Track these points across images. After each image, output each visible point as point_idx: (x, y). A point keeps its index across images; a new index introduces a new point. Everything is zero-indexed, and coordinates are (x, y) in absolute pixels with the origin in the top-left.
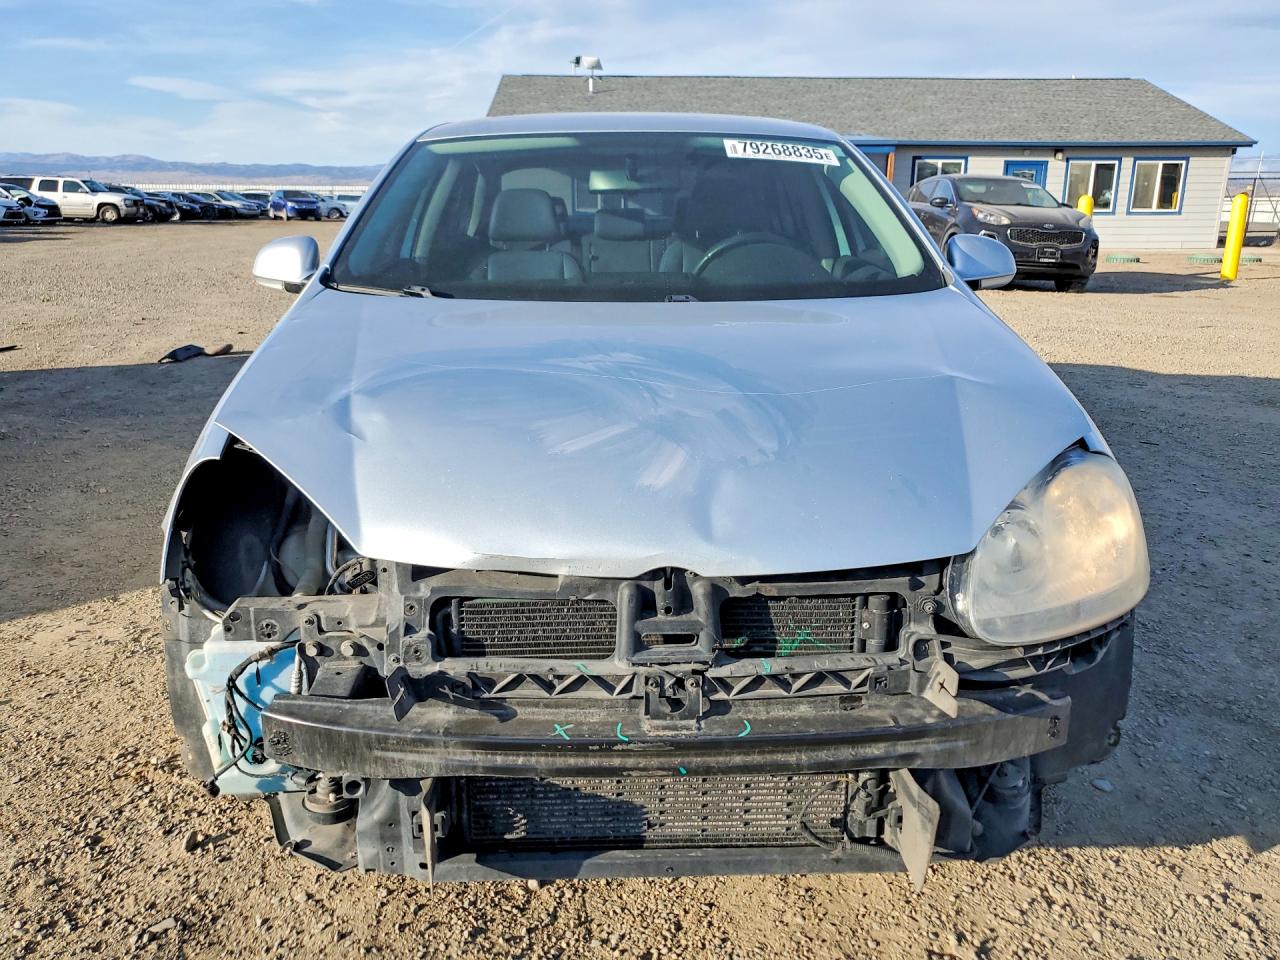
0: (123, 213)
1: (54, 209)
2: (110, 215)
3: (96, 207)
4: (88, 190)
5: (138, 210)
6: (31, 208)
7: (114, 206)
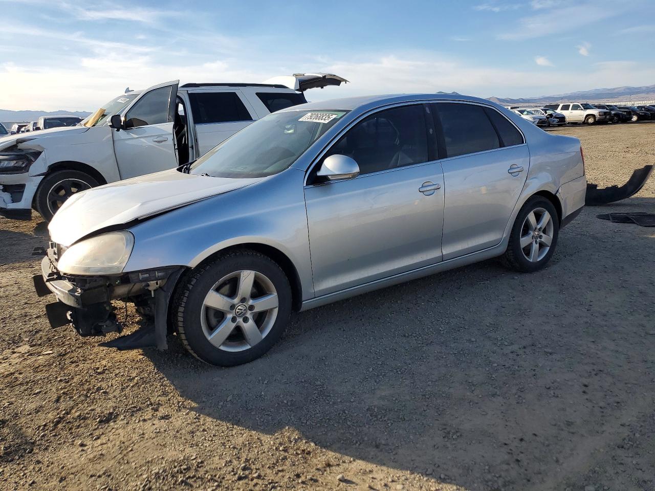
0: (597, 119)
1: (562, 119)
2: (591, 120)
3: (585, 116)
4: (583, 108)
5: (606, 117)
6: (552, 119)
7: (594, 116)
